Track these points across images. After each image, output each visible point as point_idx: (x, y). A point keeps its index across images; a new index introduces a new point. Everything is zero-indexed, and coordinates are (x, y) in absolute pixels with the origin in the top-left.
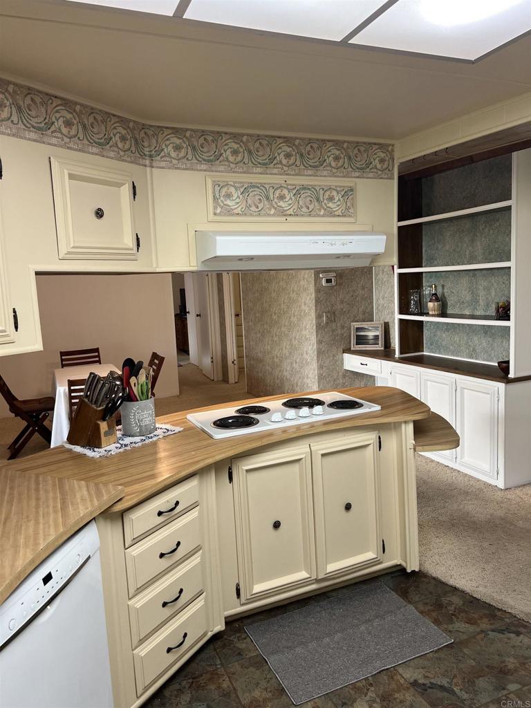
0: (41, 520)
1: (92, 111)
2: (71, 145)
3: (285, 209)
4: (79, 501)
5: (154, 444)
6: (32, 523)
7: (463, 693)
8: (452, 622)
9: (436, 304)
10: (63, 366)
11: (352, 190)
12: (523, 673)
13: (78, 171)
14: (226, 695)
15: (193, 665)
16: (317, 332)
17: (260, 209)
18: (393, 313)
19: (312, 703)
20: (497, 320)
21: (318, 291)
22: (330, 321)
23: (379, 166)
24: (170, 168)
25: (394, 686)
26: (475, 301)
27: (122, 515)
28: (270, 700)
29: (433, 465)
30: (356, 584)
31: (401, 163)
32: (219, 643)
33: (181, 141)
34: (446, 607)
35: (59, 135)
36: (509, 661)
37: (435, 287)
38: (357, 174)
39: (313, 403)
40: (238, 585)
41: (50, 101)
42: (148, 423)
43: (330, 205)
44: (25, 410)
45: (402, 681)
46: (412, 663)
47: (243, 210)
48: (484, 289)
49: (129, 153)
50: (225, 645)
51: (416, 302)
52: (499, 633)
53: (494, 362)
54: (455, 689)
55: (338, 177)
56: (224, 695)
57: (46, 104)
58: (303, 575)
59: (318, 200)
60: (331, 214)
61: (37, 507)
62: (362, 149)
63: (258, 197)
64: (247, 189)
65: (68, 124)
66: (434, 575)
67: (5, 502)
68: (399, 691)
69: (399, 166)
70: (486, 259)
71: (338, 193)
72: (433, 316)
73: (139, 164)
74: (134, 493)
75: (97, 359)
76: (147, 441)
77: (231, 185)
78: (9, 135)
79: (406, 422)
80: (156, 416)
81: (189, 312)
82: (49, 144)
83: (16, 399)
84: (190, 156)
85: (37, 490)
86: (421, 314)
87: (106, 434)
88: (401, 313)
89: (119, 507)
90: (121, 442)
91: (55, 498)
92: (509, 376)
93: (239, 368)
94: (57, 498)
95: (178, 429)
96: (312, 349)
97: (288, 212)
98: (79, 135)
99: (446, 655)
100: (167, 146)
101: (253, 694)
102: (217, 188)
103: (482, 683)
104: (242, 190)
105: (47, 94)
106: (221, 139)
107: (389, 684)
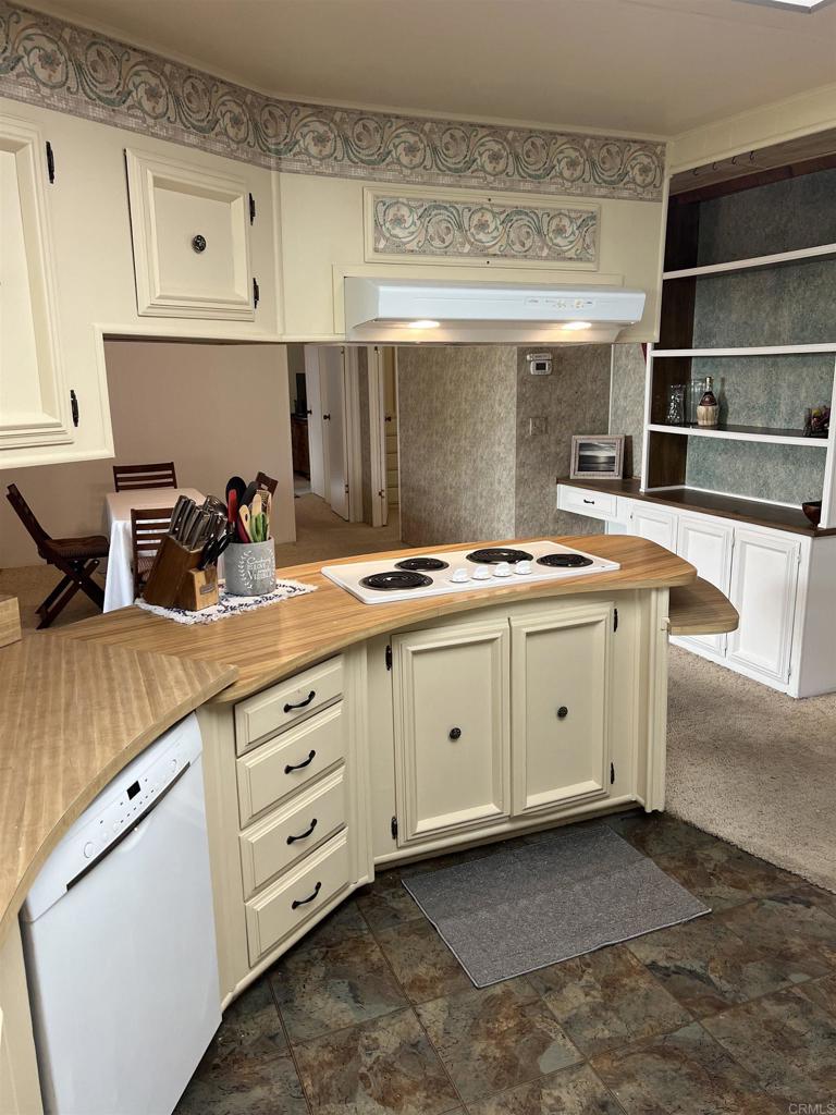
0: (120, 708)
1: (190, 74)
2: (156, 130)
3: (487, 244)
4: (173, 683)
5: (276, 608)
6: (106, 713)
7: (724, 982)
8: (710, 884)
9: (710, 408)
10: (118, 489)
11: (594, 218)
12: (815, 959)
13: (168, 173)
14: (377, 970)
15: (328, 928)
16: (517, 448)
17: (447, 244)
18: (640, 422)
19: (502, 985)
20: (806, 436)
21: (522, 382)
22: (539, 431)
23: (639, 179)
24: (307, 173)
25: (621, 968)
26: (772, 405)
27: (233, 707)
28: (440, 979)
29: (690, 659)
30: (567, 826)
31: (675, 175)
32: (365, 901)
33: (326, 128)
34: (702, 864)
35: (139, 113)
36: (793, 942)
37: (711, 381)
38: (603, 191)
39: (515, 557)
40: (394, 819)
41: (126, 57)
42: (265, 576)
43: (559, 240)
44: (63, 554)
45: (634, 962)
46: (648, 938)
47: (420, 244)
48: (789, 387)
49: (245, 145)
50: (373, 903)
51: (679, 404)
52: (779, 902)
53: (796, 503)
54: (712, 976)
55: (573, 195)
56: (374, 971)
57: (120, 61)
58: (490, 809)
59: (539, 232)
60: (559, 256)
61: (111, 690)
62: (614, 149)
63: (444, 225)
64: (429, 211)
65: (153, 94)
66: (686, 818)
67: (63, 683)
68: (629, 975)
69: (671, 179)
70: (797, 338)
71: (571, 222)
72: (704, 427)
73: (260, 165)
74: (251, 677)
75: (171, 480)
76: (265, 604)
77: (403, 204)
78: (63, 110)
79: (657, 589)
80: (277, 568)
81: (310, 412)
82: (124, 127)
83: (48, 537)
84: (339, 154)
85: (108, 667)
86: (686, 424)
87: (202, 592)
88: (653, 421)
89: (231, 696)
90: (224, 603)
91: (136, 680)
92: (819, 526)
93: (389, 504)
94: (138, 679)
95: (309, 588)
96: (508, 475)
97: (491, 251)
98: (168, 114)
99: (700, 929)
100: (304, 136)
101: (416, 971)
102: (381, 208)
103: (751, 970)
104: (420, 211)
105: (121, 45)
106: (390, 127)
107: (615, 965)
